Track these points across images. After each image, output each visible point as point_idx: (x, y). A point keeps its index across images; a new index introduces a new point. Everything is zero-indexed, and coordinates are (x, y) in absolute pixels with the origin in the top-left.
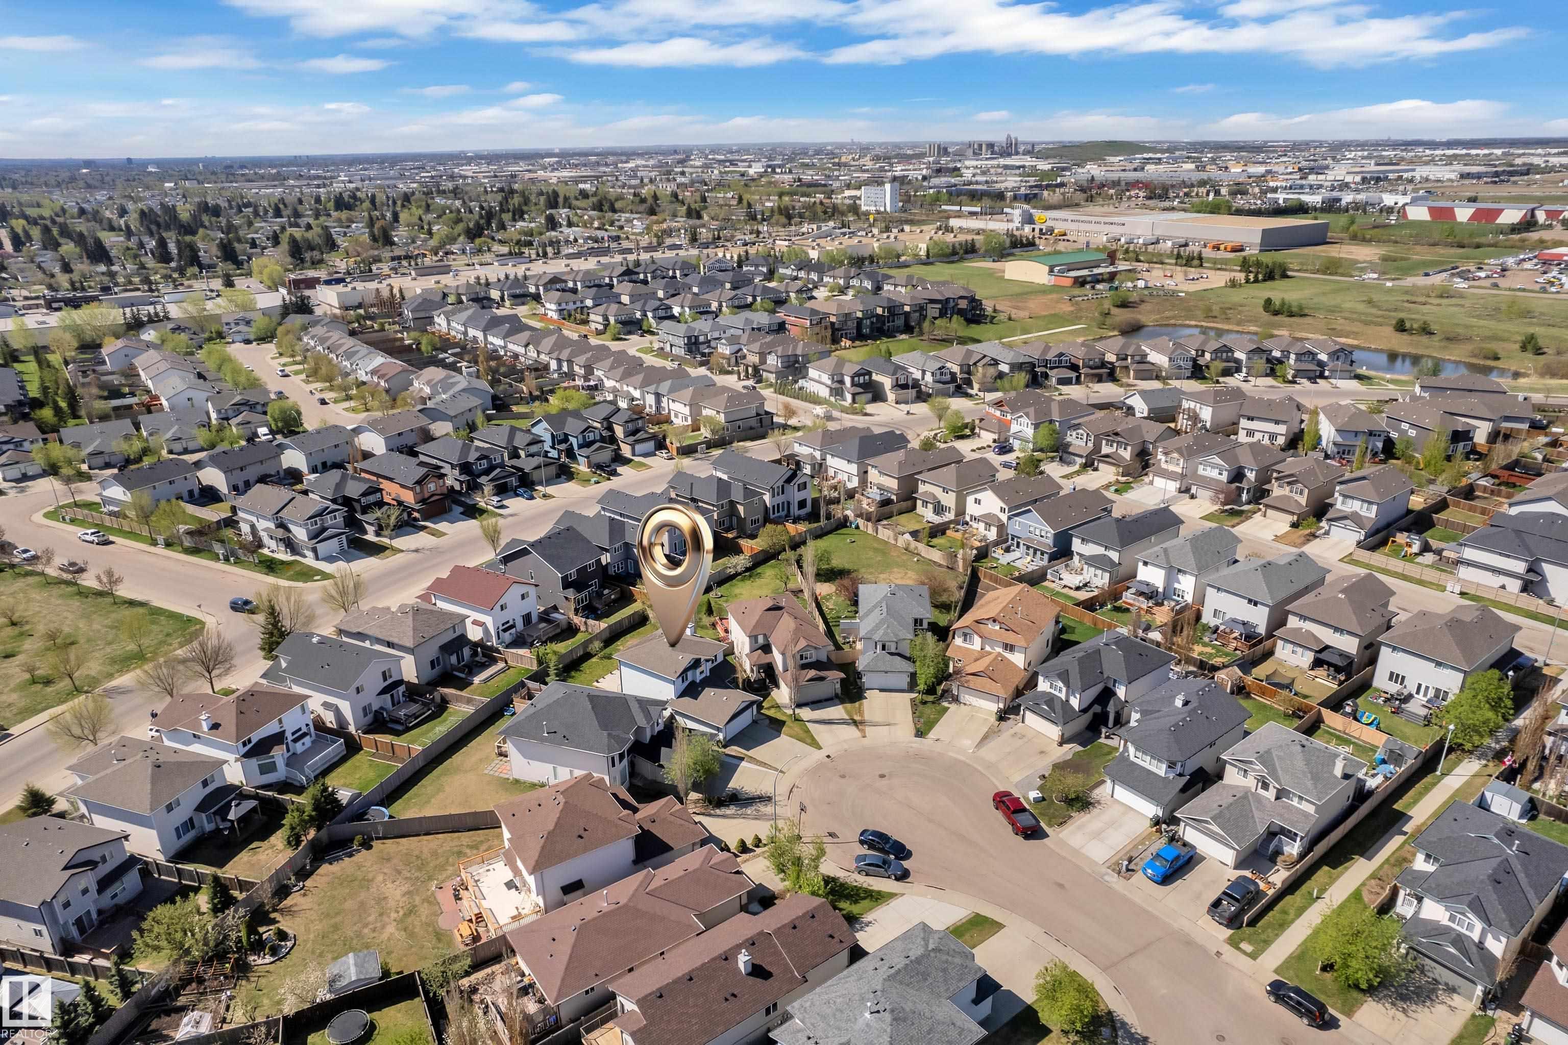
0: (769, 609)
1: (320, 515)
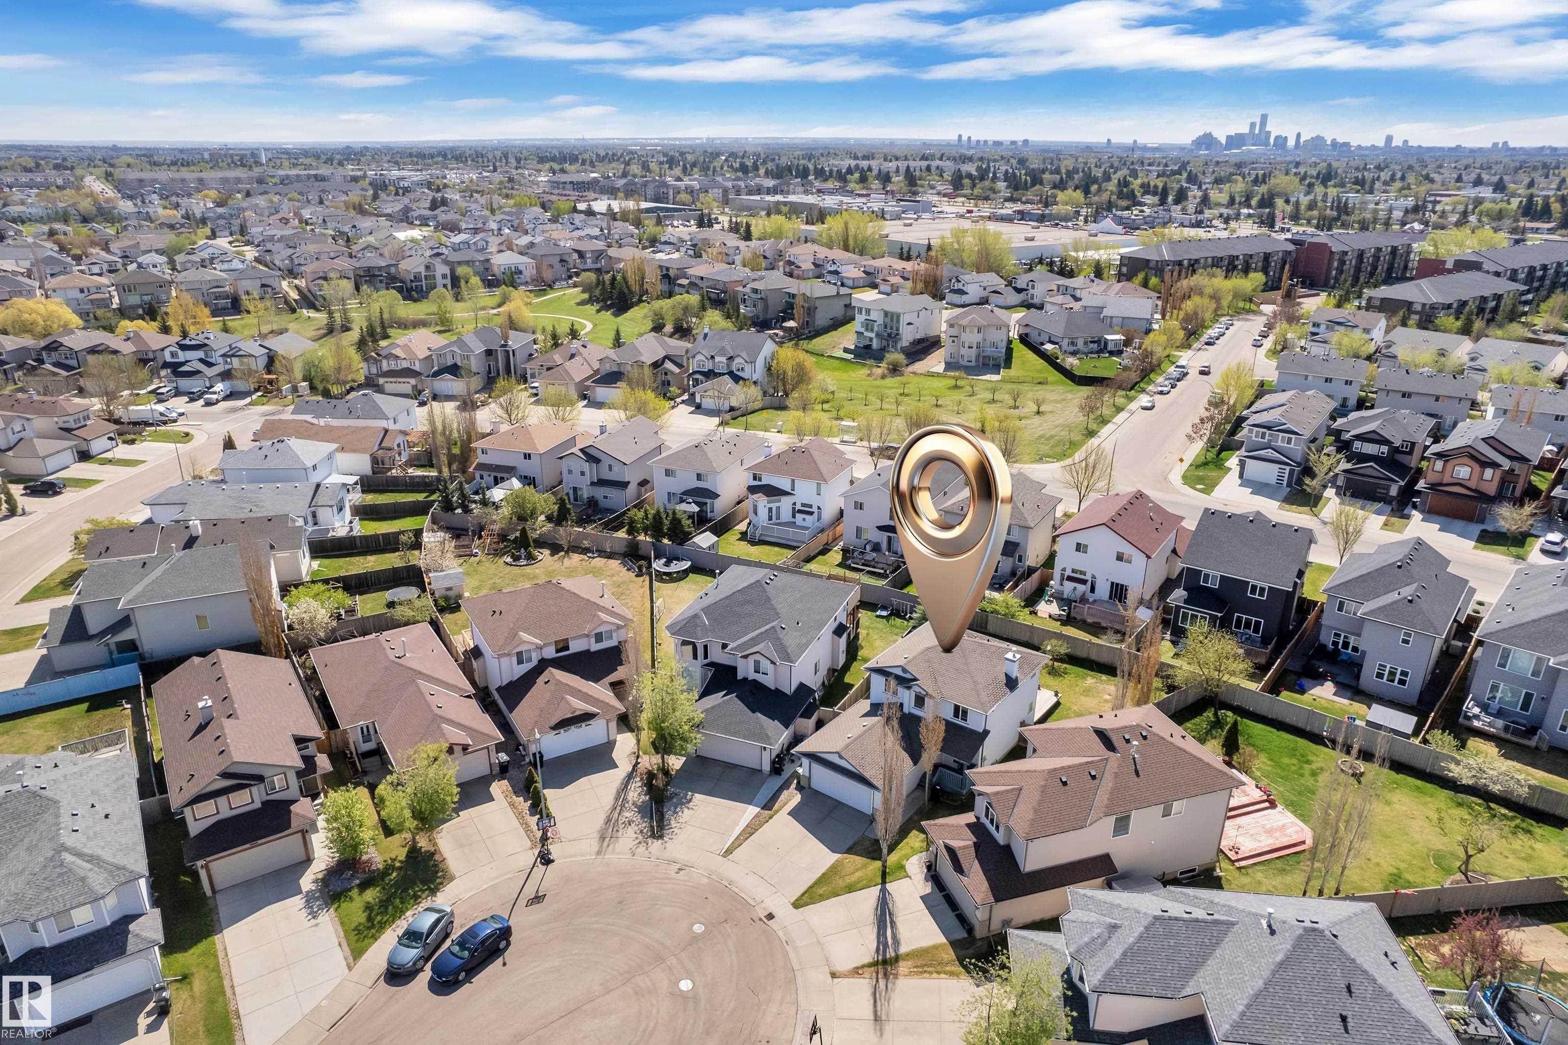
0: (1099, 733)
1: (1269, 428)
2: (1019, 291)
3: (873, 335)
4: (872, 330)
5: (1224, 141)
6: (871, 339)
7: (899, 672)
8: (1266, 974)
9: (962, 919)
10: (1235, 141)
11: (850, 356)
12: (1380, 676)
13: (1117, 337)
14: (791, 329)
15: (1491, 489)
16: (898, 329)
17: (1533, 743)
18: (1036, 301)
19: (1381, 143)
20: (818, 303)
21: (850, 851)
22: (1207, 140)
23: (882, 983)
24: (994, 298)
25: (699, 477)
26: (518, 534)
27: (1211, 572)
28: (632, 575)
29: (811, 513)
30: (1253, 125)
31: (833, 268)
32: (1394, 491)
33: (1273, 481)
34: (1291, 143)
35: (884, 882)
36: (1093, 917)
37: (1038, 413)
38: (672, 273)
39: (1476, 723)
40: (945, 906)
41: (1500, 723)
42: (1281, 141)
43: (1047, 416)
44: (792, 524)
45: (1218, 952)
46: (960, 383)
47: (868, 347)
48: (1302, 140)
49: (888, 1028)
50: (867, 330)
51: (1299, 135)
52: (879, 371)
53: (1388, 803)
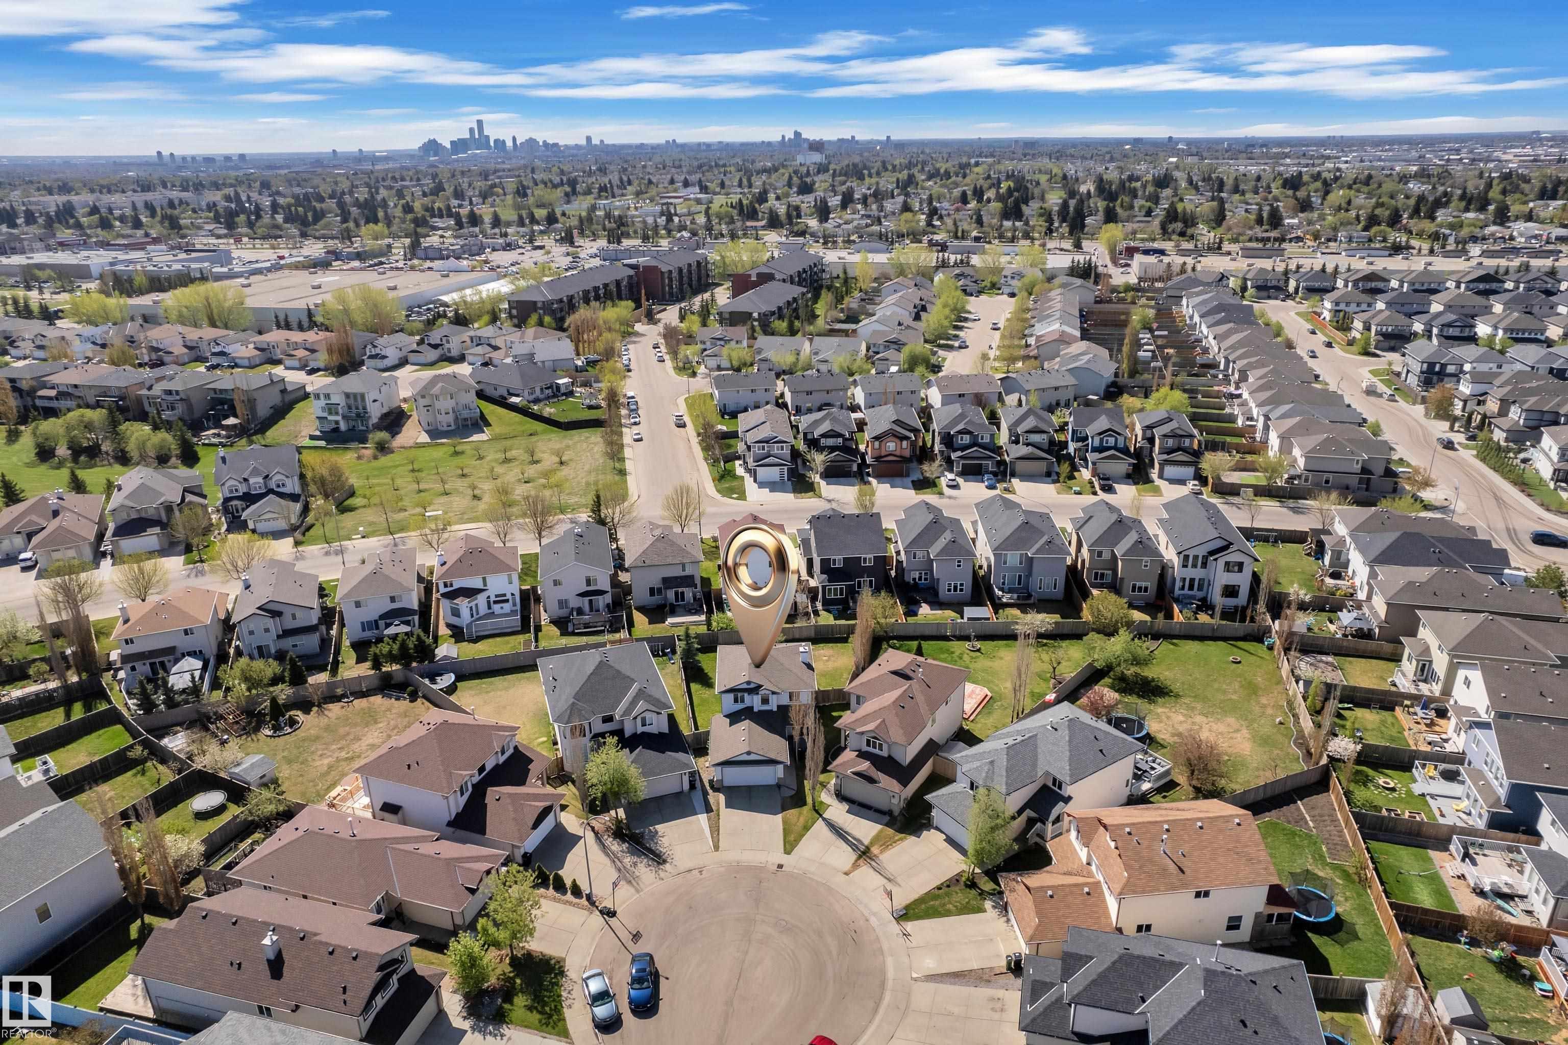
0: (895, 673)
1: (767, 442)
2: (435, 347)
3: (339, 418)
4: (337, 413)
5: (448, 146)
6: (337, 422)
7: (745, 686)
8: (1067, 748)
9: (878, 811)
10: (459, 145)
11: (322, 443)
12: (949, 590)
13: (566, 380)
14: (235, 426)
15: (907, 453)
16: (365, 408)
17: (1032, 601)
18: (455, 353)
19: (583, 142)
20: (256, 395)
21: (784, 809)
22: (432, 146)
23: (873, 863)
24: (412, 357)
25: (393, 599)
26: (268, 703)
27: (837, 558)
28: (406, 703)
29: (507, 601)
30: (471, 130)
31: (217, 349)
32: (855, 468)
33: (778, 479)
34: (509, 144)
35: (821, 815)
36: (977, 764)
37: (562, 463)
38: (24, 385)
39: (1004, 600)
40: (863, 810)
41: (1015, 596)
42: (500, 144)
43: (572, 465)
44: (492, 615)
45: (1039, 750)
46: (459, 448)
47: (336, 430)
48: (518, 143)
49: (899, 880)
50: (330, 413)
51: (514, 139)
52: (368, 453)
53: (1001, 658)
